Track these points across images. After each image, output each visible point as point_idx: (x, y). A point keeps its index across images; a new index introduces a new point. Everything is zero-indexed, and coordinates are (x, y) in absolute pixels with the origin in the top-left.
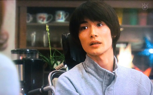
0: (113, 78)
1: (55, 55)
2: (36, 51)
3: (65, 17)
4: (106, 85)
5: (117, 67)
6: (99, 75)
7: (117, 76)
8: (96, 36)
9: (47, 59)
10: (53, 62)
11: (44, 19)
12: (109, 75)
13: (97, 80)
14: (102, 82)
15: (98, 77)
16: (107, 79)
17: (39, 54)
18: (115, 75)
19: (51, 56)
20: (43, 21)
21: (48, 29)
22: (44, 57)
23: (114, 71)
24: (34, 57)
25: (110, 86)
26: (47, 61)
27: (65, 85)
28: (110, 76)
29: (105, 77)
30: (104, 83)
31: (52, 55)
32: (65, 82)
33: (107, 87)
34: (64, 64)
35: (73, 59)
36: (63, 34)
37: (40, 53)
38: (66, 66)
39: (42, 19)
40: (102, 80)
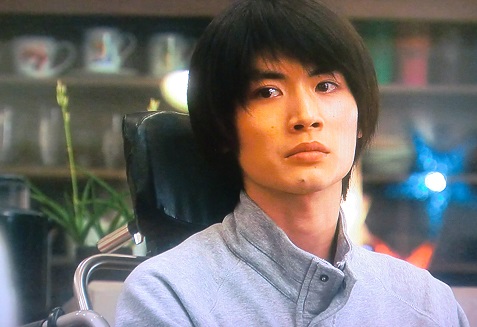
0: (336, 285)
1: (90, 197)
2: (18, 180)
3: (122, 50)
4: (310, 312)
5: (347, 248)
6: (285, 275)
7: (355, 281)
8: (316, 125)
9: (62, 212)
10: (85, 223)
11: (41, 59)
12: (325, 276)
13: (274, 293)
14: (293, 300)
15: (282, 282)
16: (315, 292)
17: (32, 191)
18: (344, 278)
19: (76, 201)
20: (37, 67)
21: (63, 100)
22: (52, 204)
23: (342, 263)
24: (12, 202)
25: (324, 314)
26: (60, 217)
27: (152, 304)
28: (327, 278)
29: (307, 282)
30: (300, 305)
31: (80, 197)
32: (153, 292)
33: (311, 319)
34: (133, 231)
35: (167, 212)
36: (128, 119)
37: (35, 189)
38: (138, 237)
39: (32, 61)
40: (295, 292)
